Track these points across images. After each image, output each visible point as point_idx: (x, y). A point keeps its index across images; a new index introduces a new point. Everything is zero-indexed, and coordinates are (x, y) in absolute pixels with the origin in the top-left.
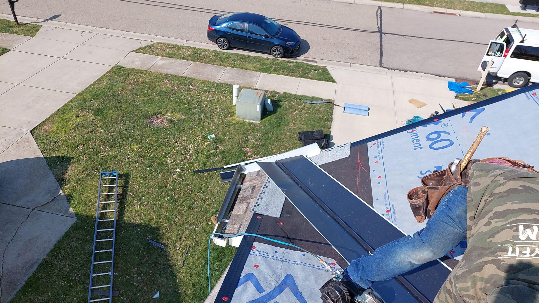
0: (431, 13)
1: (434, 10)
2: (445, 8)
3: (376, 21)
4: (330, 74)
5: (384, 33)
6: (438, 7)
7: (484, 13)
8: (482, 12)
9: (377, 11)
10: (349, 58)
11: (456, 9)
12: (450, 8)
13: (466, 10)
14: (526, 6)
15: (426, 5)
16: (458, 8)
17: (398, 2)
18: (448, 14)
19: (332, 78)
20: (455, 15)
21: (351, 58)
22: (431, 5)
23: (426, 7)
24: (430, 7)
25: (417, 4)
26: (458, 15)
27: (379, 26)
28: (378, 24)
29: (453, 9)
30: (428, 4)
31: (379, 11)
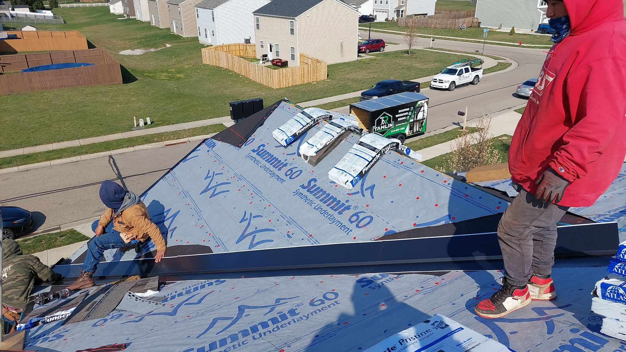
0: (164, 147)
1: (165, 144)
2: (174, 140)
3: (112, 169)
4: (81, 233)
5: (125, 178)
6: (167, 140)
7: (208, 134)
8: (206, 134)
9: (109, 160)
10: (96, 212)
11: (184, 138)
12: (179, 139)
13: (193, 136)
14: (237, 120)
15: (156, 142)
16: (185, 136)
17: (127, 147)
18: (178, 143)
19: (84, 236)
20: (185, 142)
21: (99, 211)
22: (160, 140)
23: (157, 143)
24: (160, 142)
25: (147, 144)
26: (188, 142)
27: (117, 173)
28: (114, 172)
29: (182, 138)
30: (157, 140)
31: (111, 159)
